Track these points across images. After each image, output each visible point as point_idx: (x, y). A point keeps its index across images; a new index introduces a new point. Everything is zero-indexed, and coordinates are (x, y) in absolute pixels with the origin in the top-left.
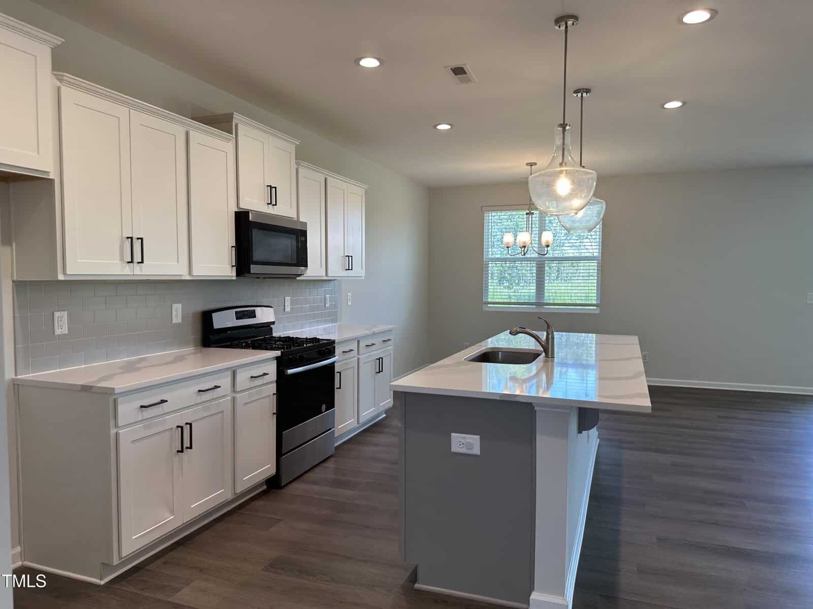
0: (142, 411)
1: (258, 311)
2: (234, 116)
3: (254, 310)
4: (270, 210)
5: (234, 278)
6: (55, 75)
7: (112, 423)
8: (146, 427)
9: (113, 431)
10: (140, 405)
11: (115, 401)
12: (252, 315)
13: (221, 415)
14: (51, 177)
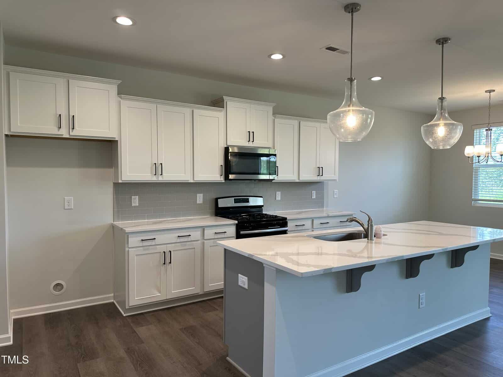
0: (142, 242)
1: (251, 199)
2: (224, 98)
3: (248, 199)
4: (251, 144)
5: (223, 181)
6: (119, 96)
7: (126, 245)
8: (144, 250)
9: (127, 249)
10: (141, 239)
11: (128, 236)
12: (247, 201)
13: (193, 250)
14: (116, 139)
